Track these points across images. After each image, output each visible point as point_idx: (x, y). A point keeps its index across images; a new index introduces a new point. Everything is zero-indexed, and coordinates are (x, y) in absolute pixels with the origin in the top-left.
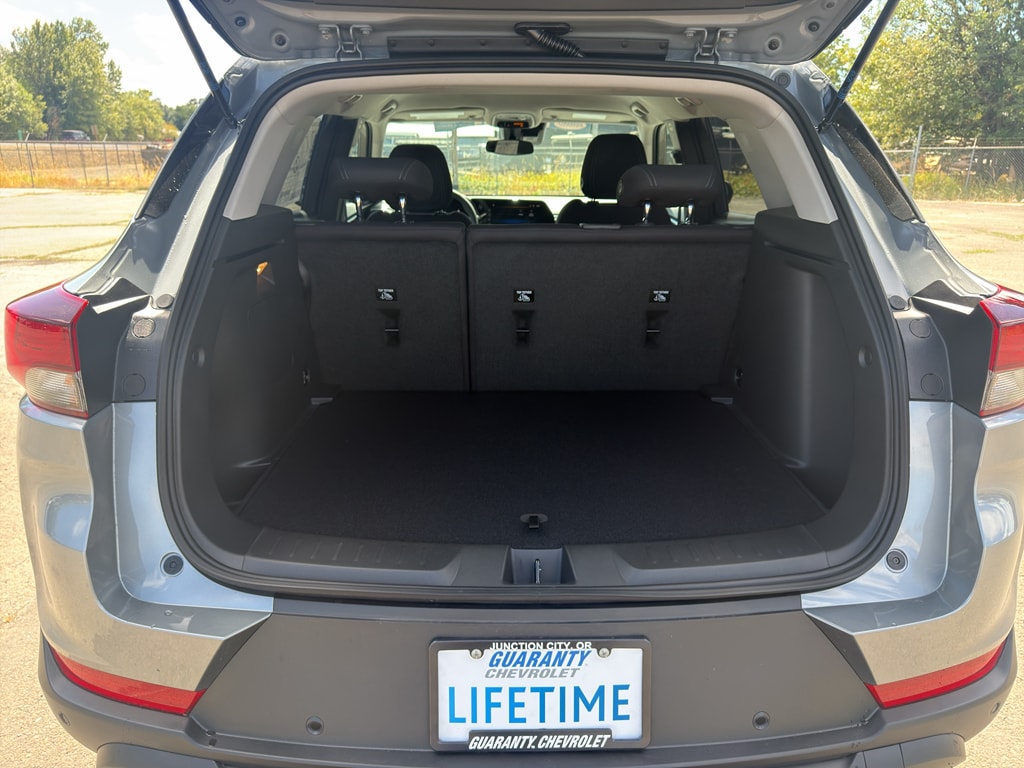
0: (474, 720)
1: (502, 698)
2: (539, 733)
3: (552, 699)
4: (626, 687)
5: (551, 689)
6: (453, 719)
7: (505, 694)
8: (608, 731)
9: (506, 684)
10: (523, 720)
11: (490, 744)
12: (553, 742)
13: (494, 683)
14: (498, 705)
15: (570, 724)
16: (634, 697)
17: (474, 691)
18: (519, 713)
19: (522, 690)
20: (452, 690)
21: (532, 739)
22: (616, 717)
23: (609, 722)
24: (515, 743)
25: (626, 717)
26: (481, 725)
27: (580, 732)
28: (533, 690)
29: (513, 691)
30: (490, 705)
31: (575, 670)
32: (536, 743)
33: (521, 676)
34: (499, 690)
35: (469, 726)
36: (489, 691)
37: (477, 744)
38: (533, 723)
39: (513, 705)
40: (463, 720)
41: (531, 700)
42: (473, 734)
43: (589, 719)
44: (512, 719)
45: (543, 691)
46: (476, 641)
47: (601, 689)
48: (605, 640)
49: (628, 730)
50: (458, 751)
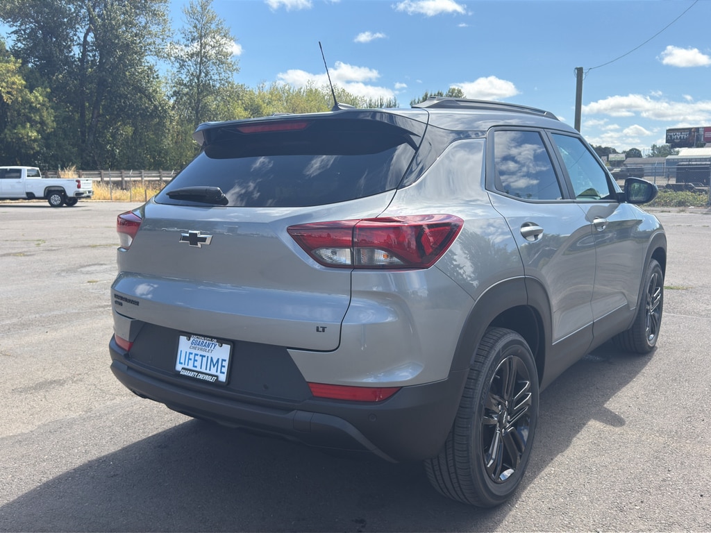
0: (185, 364)
1: (192, 357)
2: (199, 372)
3: (205, 359)
4: (225, 361)
5: (205, 356)
6: (180, 362)
7: (194, 355)
8: (217, 376)
9: (194, 352)
10: (196, 367)
11: (186, 373)
12: (201, 377)
13: (191, 351)
15: (208, 372)
16: (226, 364)
17: (186, 352)
18: (196, 364)
19: (197, 355)
20: (181, 351)
21: (196, 374)
22: (221, 372)
23: (218, 374)
24: (191, 374)
25: (224, 373)
26: (186, 366)
27: (209, 375)
28: (200, 355)
29: (196, 355)
30: (190, 359)
31: (212, 350)
32: (197, 376)
33: (198, 350)
34: (192, 354)
35: (183, 366)
37: (183, 372)
38: (198, 369)
39: (195, 360)
40: (182, 363)
41: (198, 358)
42: (183, 368)
43: (213, 371)
44: (194, 366)
45: (203, 356)
46: (188, 335)
47: (218, 359)
48: (222, 341)
49: (223, 378)
50: (178, 374)
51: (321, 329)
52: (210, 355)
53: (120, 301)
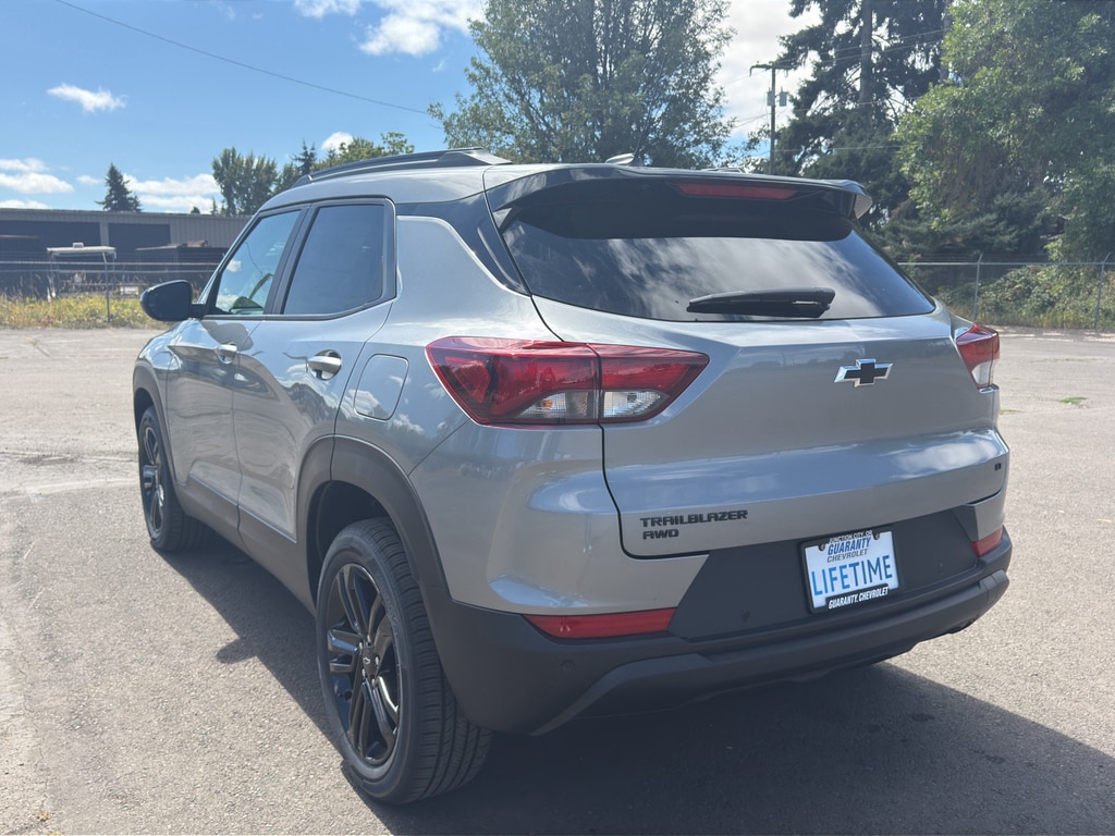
0: (826, 591)
1: (836, 574)
2: (858, 592)
3: (859, 568)
4: (887, 557)
5: (858, 564)
6: (817, 593)
7: (838, 569)
8: (886, 585)
9: (837, 564)
10: (848, 586)
11: (838, 603)
12: (865, 597)
13: (832, 565)
14: (836, 579)
15: (869, 585)
16: (891, 561)
17: (824, 572)
18: (846, 582)
19: (845, 567)
20: (813, 573)
21: (856, 596)
22: (887, 576)
23: (885, 581)
24: (847, 601)
25: (891, 576)
26: (830, 594)
27: (875, 588)
28: (850, 565)
29: (842, 567)
30: (833, 579)
31: (866, 550)
32: (858, 599)
33: (844, 558)
34: (834, 569)
35: (825, 595)
36: (831, 570)
37: (833, 605)
38: (853, 588)
39: (844, 577)
40: (821, 593)
41: (849, 571)
42: (828, 599)
43: (876, 581)
44: (844, 587)
45: (854, 565)
46: (820, 541)
47: (878, 559)
48: (877, 531)
49: (893, 583)
50: (825, 612)
52: (864, 558)
53: (669, 526)
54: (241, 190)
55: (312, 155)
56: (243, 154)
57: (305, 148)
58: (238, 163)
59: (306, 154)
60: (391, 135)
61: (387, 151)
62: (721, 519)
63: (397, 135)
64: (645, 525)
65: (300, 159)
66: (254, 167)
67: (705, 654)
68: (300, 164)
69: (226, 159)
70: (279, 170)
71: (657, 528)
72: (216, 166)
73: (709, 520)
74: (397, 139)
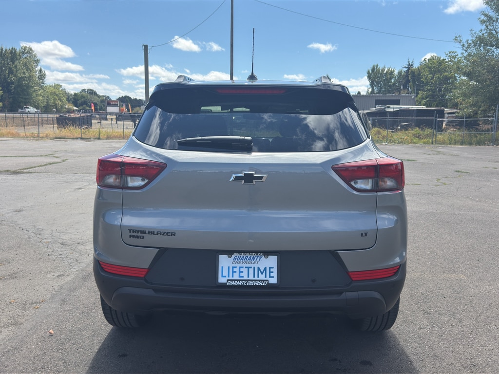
0: (229, 277)
1: (237, 270)
2: (247, 281)
3: (251, 271)
4: (273, 268)
5: (251, 268)
6: (223, 276)
7: (238, 268)
8: (268, 281)
9: (238, 265)
10: (243, 277)
11: (233, 283)
12: (251, 283)
13: (234, 265)
14: (236, 272)
15: (256, 278)
16: (275, 270)
17: (229, 267)
18: (242, 274)
19: (243, 267)
20: (222, 267)
22: (270, 277)
23: (268, 278)
24: (240, 283)
25: (273, 277)
26: (231, 278)
27: (259, 281)
28: (246, 267)
29: (240, 268)
30: (233, 272)
31: (258, 262)
32: (246, 283)
33: (242, 263)
34: (236, 267)
35: (227, 278)
36: (233, 268)
37: (229, 283)
38: (246, 278)
39: (240, 272)
40: (225, 277)
41: (245, 271)
42: (228, 280)
43: (262, 277)
44: (240, 277)
45: (248, 268)
46: (229, 253)
47: (266, 268)
48: (267, 253)
49: (274, 281)
50: (224, 285)
51: (364, 235)
52: (256, 266)
53: (139, 234)
54: (378, 83)
55: (412, 65)
56: (381, 67)
57: (409, 62)
58: (378, 71)
59: (409, 65)
60: (450, 53)
61: (447, 60)
62: (163, 235)
63: (453, 52)
64: (130, 232)
65: (406, 67)
66: (385, 72)
67: (155, 290)
68: (406, 69)
69: (373, 70)
70: (396, 73)
71: (135, 234)
72: (368, 73)
73: (157, 234)
74: (453, 54)
